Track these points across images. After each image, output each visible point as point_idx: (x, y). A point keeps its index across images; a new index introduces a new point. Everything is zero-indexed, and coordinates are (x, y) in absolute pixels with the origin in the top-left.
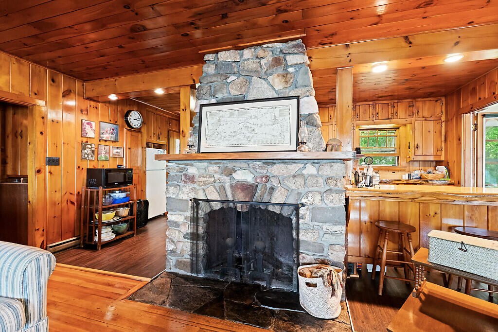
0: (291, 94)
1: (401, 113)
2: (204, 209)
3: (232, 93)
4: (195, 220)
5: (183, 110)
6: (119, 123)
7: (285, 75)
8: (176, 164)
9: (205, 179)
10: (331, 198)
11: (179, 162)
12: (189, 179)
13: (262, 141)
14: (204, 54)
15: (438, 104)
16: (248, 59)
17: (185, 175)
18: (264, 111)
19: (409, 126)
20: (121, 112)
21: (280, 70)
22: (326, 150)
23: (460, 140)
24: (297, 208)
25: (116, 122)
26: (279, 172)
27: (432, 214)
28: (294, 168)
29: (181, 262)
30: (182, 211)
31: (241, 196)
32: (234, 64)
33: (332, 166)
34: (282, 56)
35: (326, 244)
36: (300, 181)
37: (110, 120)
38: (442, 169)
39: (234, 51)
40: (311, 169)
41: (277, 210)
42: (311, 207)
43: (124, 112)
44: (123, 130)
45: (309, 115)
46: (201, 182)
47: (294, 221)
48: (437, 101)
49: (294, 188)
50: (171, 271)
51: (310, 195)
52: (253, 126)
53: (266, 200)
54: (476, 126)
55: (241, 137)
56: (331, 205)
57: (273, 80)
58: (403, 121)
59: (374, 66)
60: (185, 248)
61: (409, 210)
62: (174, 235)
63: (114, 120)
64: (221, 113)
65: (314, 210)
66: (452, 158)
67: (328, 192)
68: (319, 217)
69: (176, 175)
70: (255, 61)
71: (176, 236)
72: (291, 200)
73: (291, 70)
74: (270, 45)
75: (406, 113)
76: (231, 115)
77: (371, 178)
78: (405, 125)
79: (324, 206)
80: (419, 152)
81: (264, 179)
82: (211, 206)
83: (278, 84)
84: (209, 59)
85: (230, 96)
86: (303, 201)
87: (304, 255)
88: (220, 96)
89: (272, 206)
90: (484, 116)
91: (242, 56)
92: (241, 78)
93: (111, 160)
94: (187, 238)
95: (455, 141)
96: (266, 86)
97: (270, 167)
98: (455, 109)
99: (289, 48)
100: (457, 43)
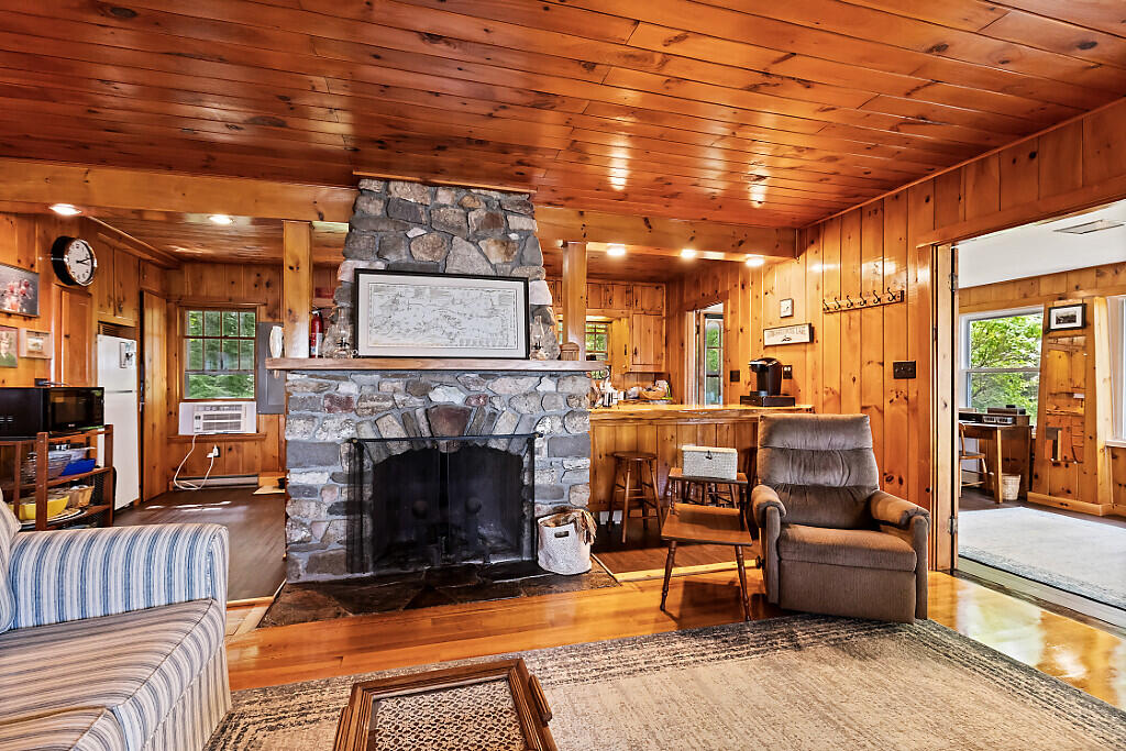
0: (516, 273)
1: (617, 302)
2: (374, 456)
3: (416, 257)
4: (355, 478)
5: (291, 268)
6: (39, 269)
7: (505, 243)
8: (311, 376)
9: (376, 403)
10: (574, 422)
11: (318, 373)
12: (340, 405)
13: (475, 343)
14: (360, 178)
15: (659, 293)
16: (445, 206)
17: (331, 397)
18: (474, 294)
19: (624, 321)
20: (44, 240)
21: (498, 234)
22: (559, 358)
23: (683, 345)
24: (530, 440)
25: (32, 266)
26: (505, 390)
27: (669, 438)
28: (527, 384)
29: (324, 558)
30: (326, 464)
31: (444, 428)
32: (421, 209)
33: (574, 380)
34: (501, 213)
35: (566, 487)
36: (534, 402)
37: (19, 261)
38: (663, 385)
39: (421, 186)
40: (548, 385)
41: (501, 445)
42: (548, 437)
43: (49, 241)
44: (49, 288)
45: (540, 306)
46: (368, 408)
47: (526, 460)
48: (657, 288)
49: (524, 412)
50: (300, 580)
51: (548, 420)
52: (458, 317)
53: (485, 432)
54: (698, 327)
55: (438, 333)
56: (574, 432)
57: (487, 247)
58: (617, 313)
59: (609, 248)
60: (331, 531)
61: (647, 435)
62: (305, 512)
63: (28, 260)
64: (399, 290)
65: (553, 440)
66: (674, 370)
67: (570, 415)
68: (558, 450)
69: (310, 398)
70: (457, 211)
71: (312, 513)
72: (521, 430)
73: (513, 236)
74: (482, 192)
75: (622, 301)
76: (418, 294)
77: (610, 396)
78: (620, 319)
79: (565, 434)
80: (638, 360)
81: (481, 400)
82: (388, 450)
83: (496, 255)
84: (371, 188)
85: (411, 261)
86: (539, 429)
87: (539, 506)
88: (392, 258)
89: (493, 441)
90: (706, 315)
91: (435, 196)
92: (435, 235)
93: (21, 364)
94: (337, 514)
95: (678, 346)
96: (477, 254)
97: (489, 382)
98: (677, 303)
99: (512, 203)
100: (692, 238)
